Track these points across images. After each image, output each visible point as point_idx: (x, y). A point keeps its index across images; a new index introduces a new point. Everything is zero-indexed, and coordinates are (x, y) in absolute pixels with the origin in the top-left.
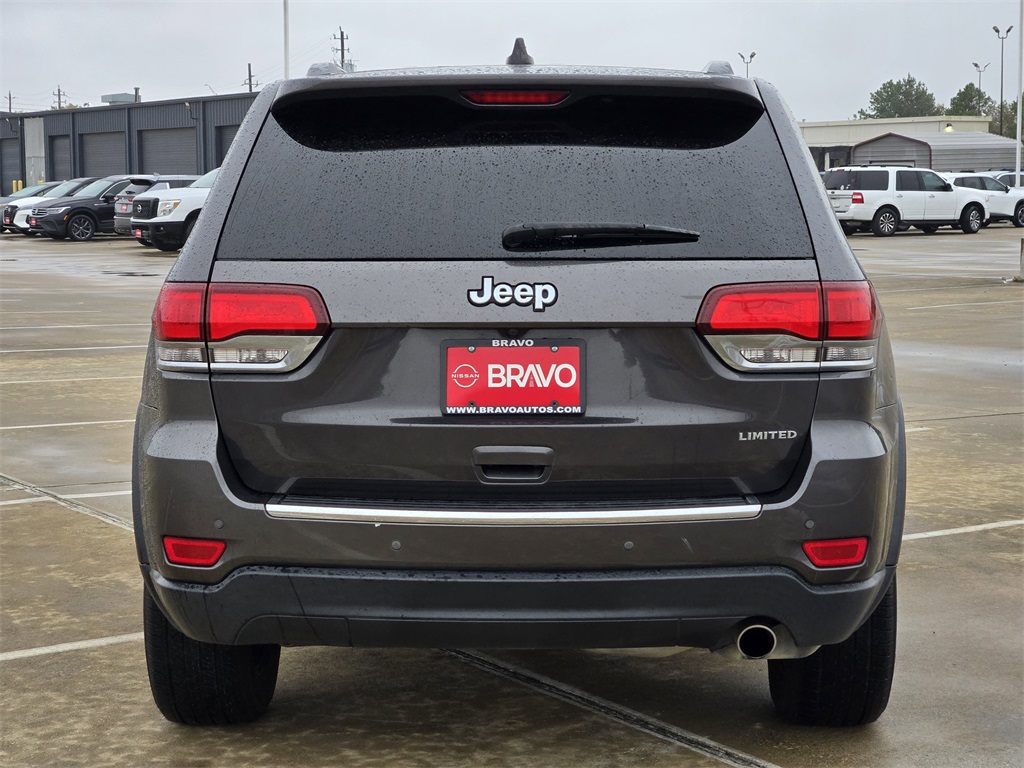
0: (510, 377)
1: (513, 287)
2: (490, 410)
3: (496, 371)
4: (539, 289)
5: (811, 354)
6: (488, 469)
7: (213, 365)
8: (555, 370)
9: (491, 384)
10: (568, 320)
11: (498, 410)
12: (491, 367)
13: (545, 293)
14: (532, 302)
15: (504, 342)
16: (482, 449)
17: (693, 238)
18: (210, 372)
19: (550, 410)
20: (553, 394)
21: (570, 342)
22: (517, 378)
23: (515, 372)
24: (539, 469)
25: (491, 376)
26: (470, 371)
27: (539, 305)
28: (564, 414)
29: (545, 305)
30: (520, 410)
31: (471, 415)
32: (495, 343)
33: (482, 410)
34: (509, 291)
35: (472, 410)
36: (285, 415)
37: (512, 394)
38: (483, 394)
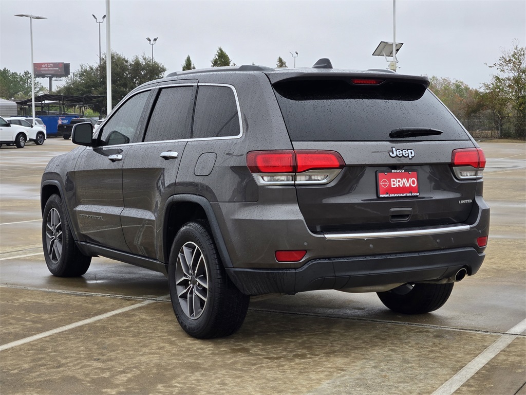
0: (398, 183)
1: (402, 151)
2: (393, 195)
3: (394, 181)
4: (409, 151)
6: (394, 217)
7: (296, 182)
8: (411, 180)
9: (393, 186)
10: (419, 162)
11: (395, 195)
12: (392, 180)
13: (411, 152)
14: (408, 156)
15: (395, 171)
16: (392, 210)
17: (440, 133)
18: (294, 185)
19: (410, 195)
20: (410, 189)
21: (413, 171)
22: (400, 184)
23: (399, 181)
24: (407, 216)
25: (392, 183)
26: (386, 182)
27: (410, 157)
28: (414, 196)
29: (412, 157)
30: (402, 195)
31: (388, 197)
32: (393, 171)
33: (391, 195)
34: (401, 152)
35: (387, 196)
36: (323, 200)
37: (399, 190)
38: (390, 190)
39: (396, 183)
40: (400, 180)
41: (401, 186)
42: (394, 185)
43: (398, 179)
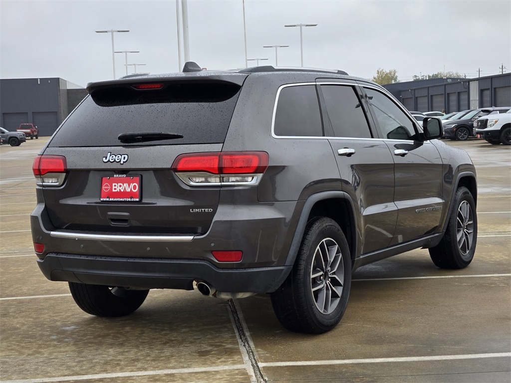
0: (119, 188)
1: (116, 156)
2: (113, 199)
3: (115, 186)
4: (123, 156)
5: (218, 179)
6: (113, 220)
7: (43, 184)
8: (132, 185)
9: (114, 191)
11: (115, 200)
12: (114, 184)
13: (124, 158)
14: (120, 161)
15: (117, 176)
16: (109, 213)
17: (181, 137)
18: (43, 186)
19: (130, 200)
20: (131, 194)
21: (136, 175)
22: (121, 188)
23: (120, 186)
24: (125, 221)
25: (114, 187)
26: (108, 186)
27: (122, 162)
28: (134, 201)
29: (124, 162)
30: (121, 200)
31: (108, 201)
32: (115, 176)
33: (111, 200)
34: (114, 157)
35: (108, 199)
36: (60, 201)
37: (119, 194)
38: (111, 194)
39: (117, 187)
40: (122, 184)
41: (122, 191)
42: (115, 189)
43: (119, 184)
